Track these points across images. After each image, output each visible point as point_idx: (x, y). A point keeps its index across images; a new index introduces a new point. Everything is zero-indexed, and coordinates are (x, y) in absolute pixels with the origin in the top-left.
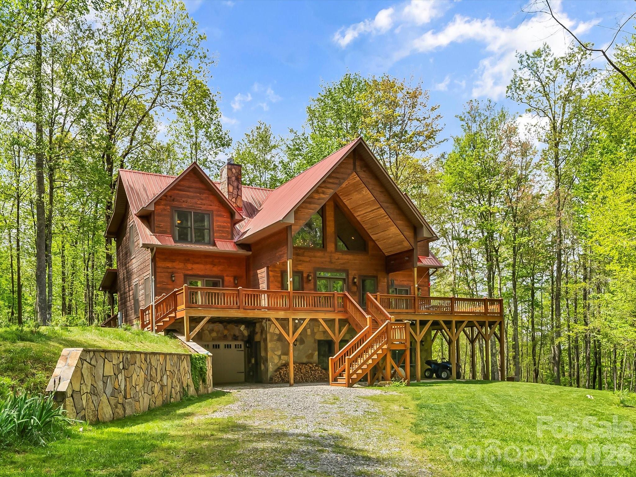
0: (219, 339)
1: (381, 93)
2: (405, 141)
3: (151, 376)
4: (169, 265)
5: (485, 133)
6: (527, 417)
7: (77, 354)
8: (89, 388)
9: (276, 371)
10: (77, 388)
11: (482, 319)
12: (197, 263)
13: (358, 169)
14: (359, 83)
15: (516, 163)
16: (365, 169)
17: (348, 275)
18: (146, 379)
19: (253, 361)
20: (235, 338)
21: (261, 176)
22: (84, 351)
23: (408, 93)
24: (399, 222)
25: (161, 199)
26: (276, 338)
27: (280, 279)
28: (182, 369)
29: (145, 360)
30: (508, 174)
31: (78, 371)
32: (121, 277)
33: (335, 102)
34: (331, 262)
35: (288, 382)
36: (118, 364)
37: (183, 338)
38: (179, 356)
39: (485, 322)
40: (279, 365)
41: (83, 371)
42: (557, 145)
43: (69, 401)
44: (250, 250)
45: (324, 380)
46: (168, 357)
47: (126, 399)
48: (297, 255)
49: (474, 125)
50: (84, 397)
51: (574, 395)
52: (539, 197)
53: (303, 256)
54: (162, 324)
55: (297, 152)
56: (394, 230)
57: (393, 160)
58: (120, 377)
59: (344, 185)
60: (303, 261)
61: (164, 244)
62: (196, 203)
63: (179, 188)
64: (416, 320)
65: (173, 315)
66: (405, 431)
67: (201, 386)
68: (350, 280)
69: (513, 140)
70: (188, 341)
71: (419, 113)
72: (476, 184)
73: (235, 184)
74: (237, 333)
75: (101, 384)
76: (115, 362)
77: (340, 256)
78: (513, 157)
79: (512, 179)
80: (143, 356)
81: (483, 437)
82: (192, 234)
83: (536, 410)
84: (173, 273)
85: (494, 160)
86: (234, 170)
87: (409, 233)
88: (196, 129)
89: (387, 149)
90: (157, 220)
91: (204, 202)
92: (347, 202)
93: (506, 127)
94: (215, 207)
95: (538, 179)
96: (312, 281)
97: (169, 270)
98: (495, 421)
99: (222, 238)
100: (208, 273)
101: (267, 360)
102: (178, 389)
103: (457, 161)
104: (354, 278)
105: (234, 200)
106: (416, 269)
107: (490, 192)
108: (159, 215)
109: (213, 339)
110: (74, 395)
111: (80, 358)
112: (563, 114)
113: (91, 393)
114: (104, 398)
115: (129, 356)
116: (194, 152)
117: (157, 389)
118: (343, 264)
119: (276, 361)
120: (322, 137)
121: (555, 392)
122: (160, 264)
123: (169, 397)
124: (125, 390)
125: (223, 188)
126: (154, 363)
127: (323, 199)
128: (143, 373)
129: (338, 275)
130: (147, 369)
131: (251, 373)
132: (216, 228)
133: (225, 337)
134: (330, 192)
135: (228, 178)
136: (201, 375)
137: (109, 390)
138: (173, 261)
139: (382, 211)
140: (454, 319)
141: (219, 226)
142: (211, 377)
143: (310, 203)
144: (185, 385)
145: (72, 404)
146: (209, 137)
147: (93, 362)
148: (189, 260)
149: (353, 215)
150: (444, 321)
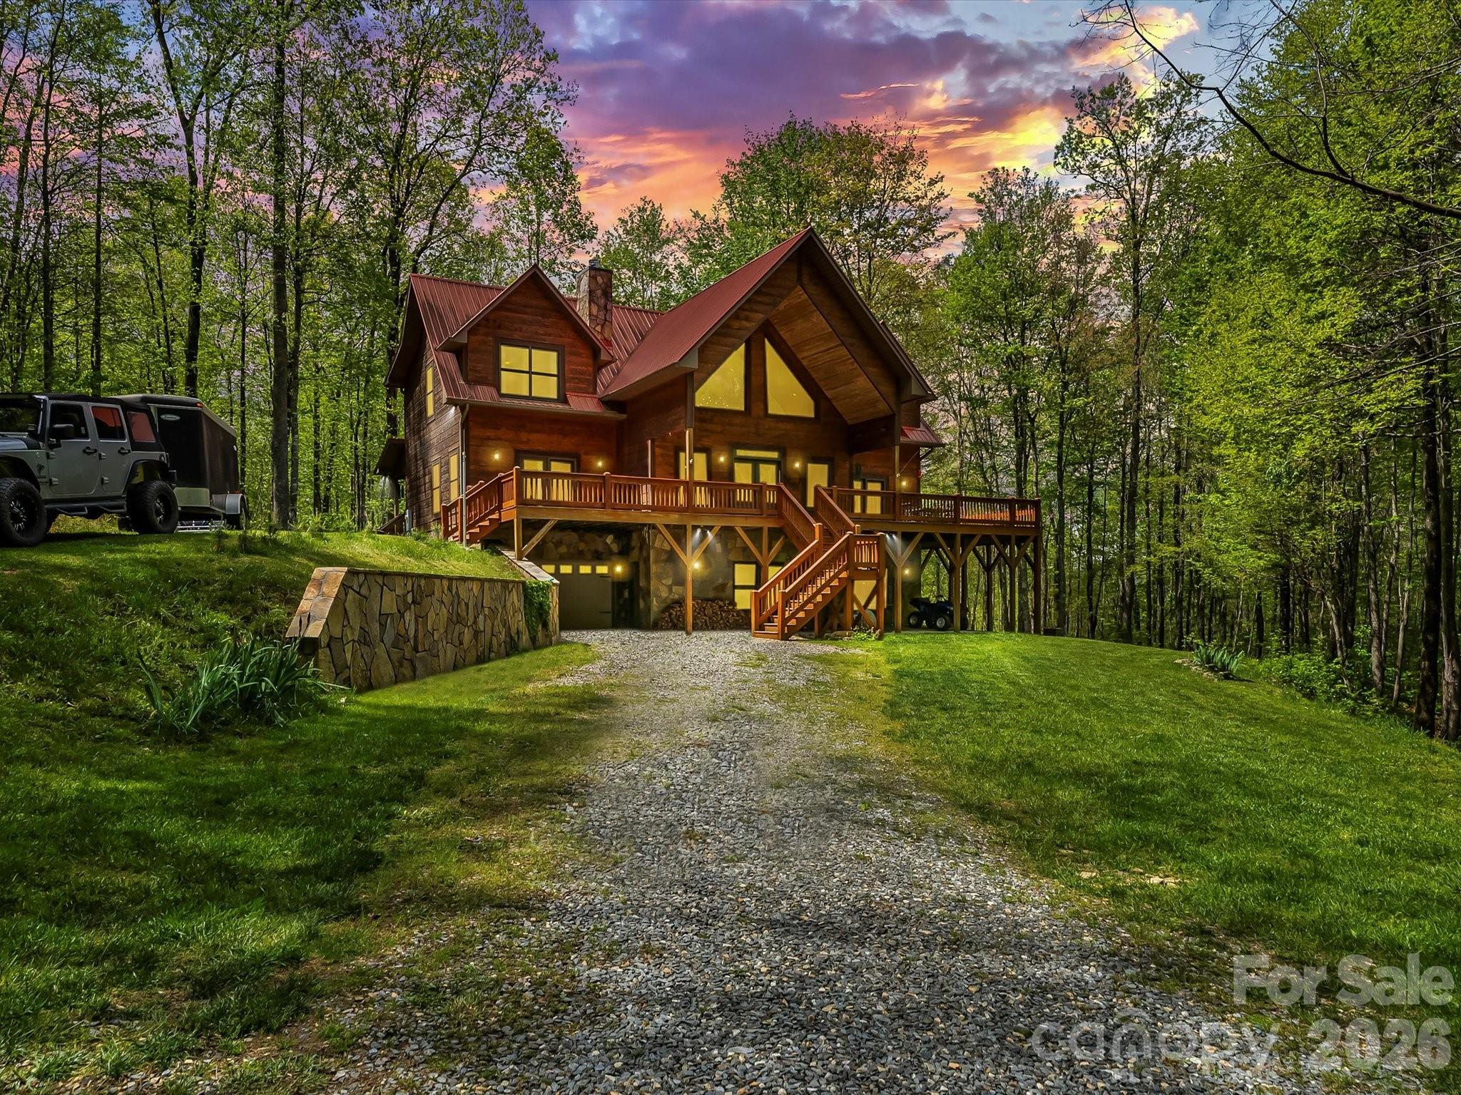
0: (572, 557)
1: (845, 155)
2: (884, 236)
3: (458, 615)
4: (492, 434)
5: (1017, 224)
6: (1076, 695)
7: (337, 577)
8: (357, 633)
9: (663, 611)
10: (336, 632)
11: (1005, 533)
12: (538, 432)
13: (806, 280)
14: (810, 138)
15: (1068, 274)
16: (816, 281)
17: (784, 456)
18: (450, 619)
19: (626, 594)
20: (597, 556)
21: (645, 290)
22: (349, 572)
23: (890, 155)
24: (871, 369)
25: (478, 325)
26: (664, 557)
27: (672, 461)
28: (509, 604)
29: (450, 589)
30: (1055, 292)
31: (339, 606)
32: (411, 452)
33: (770, 169)
34: (757, 434)
35: (683, 627)
36: (405, 596)
37: (511, 555)
38: (505, 583)
39: (1010, 537)
40: (669, 601)
41: (347, 604)
42: (1137, 245)
43: (323, 654)
44: (624, 412)
45: (742, 627)
46: (486, 584)
47: (417, 652)
48: (702, 420)
49: (1000, 210)
50: (348, 647)
51: (1155, 660)
52: (1104, 332)
53: (711, 422)
54: (477, 530)
55: (705, 251)
56: (862, 383)
57: (864, 265)
58: (407, 616)
59: (781, 307)
60: (712, 432)
61: (484, 400)
62: (537, 333)
63: (509, 307)
65: (495, 516)
66: (873, 714)
67: (540, 634)
68: (789, 464)
69: (1065, 236)
70: (520, 559)
71: (912, 188)
72: (1001, 309)
73: (602, 301)
74: (600, 548)
75: (376, 628)
76: (399, 591)
77: (773, 425)
78: (1064, 264)
79: (1062, 302)
80: (445, 583)
81: (1003, 725)
83: (1091, 684)
85: (1033, 269)
86: (599, 279)
87: (887, 389)
88: (539, 209)
89: (853, 247)
90: (472, 359)
91: (549, 331)
92: (785, 334)
93: (1052, 214)
94: (567, 340)
95: (1104, 302)
96: (726, 464)
97: (491, 443)
98: (1024, 700)
99: (578, 391)
100: (555, 448)
101: (648, 593)
102: (502, 637)
103: (970, 269)
104: (795, 461)
105: (599, 328)
106: (897, 448)
107: (1024, 323)
108: (474, 351)
109: (562, 557)
110: (333, 645)
111: (342, 584)
112: (1149, 194)
113: (359, 642)
114: (381, 651)
115: (423, 582)
116: (534, 248)
117: (467, 635)
118: (778, 437)
119: (664, 594)
120: (747, 225)
121: (1122, 654)
122: (476, 432)
123: (487, 651)
124: (416, 637)
125: (583, 310)
126: (463, 594)
127: (746, 328)
128: (445, 610)
129: (769, 456)
130: (452, 604)
131: (623, 614)
132: (568, 375)
133: (581, 555)
134: (759, 317)
135: (590, 292)
136: (541, 615)
137: (389, 636)
138: (497, 428)
139: (843, 351)
140: (959, 532)
141: (573, 371)
142: (557, 620)
143: (725, 335)
144: (513, 632)
145: (329, 658)
146: (560, 224)
147: (364, 591)
148: (523, 426)
149: (794, 356)
150: (942, 535)
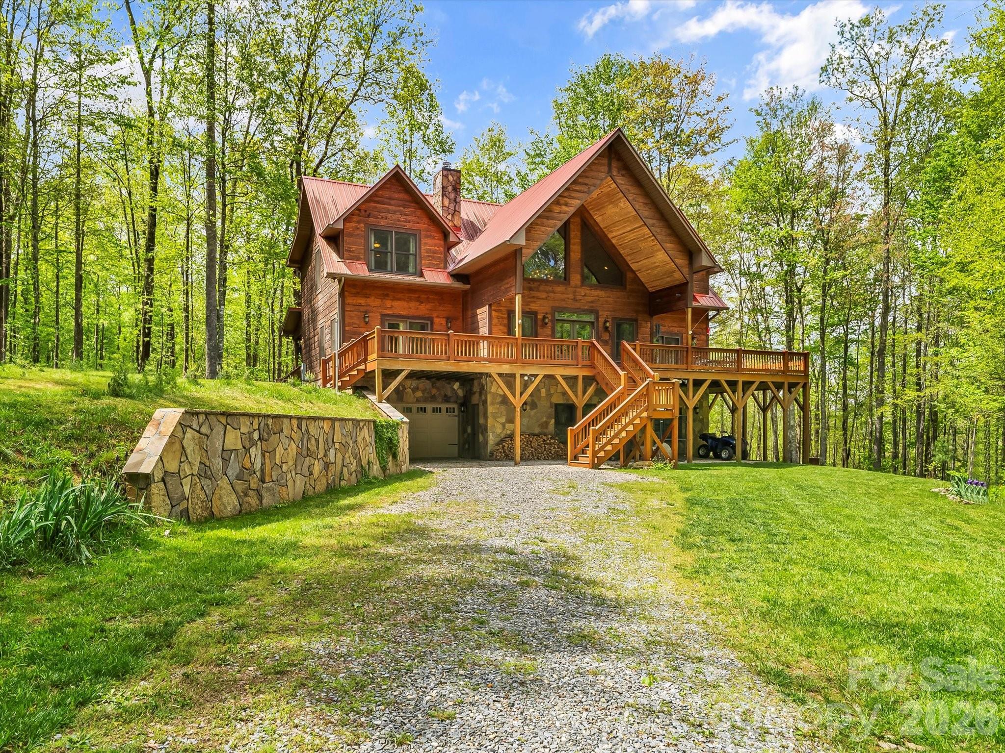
0: (425, 400)
1: (650, 80)
2: (681, 143)
3: (308, 449)
4: (362, 301)
5: (789, 131)
7: (174, 418)
8: (196, 468)
9: (498, 444)
10: (172, 467)
11: (779, 380)
12: (399, 299)
13: (615, 173)
14: (622, 67)
15: (829, 172)
16: (624, 172)
17: (597, 318)
18: (299, 453)
19: (469, 430)
20: (446, 399)
21: (493, 193)
22: (186, 412)
23: (686, 77)
24: (668, 245)
25: (352, 214)
26: (499, 400)
27: (506, 321)
28: (360, 439)
29: (299, 427)
30: (821, 185)
31: (175, 441)
32: (305, 317)
33: (590, 93)
34: (575, 300)
35: (513, 459)
36: (251, 433)
37: (373, 398)
38: (356, 422)
39: (783, 383)
40: (503, 436)
41: (185, 443)
42: (888, 146)
43: (156, 489)
44: (469, 284)
45: (560, 457)
46: (337, 424)
47: (264, 482)
48: (531, 289)
49: (774, 121)
50: (187, 482)
52: (859, 218)
53: (538, 291)
54: (348, 378)
55: (537, 160)
56: (661, 256)
57: (664, 169)
58: (253, 451)
59: (595, 195)
60: (538, 298)
61: (355, 273)
62: (399, 220)
63: (377, 199)
64: (688, 380)
65: (363, 367)
66: (665, 543)
67: (390, 464)
68: (601, 324)
69: (827, 140)
70: (380, 402)
71: (701, 105)
72: (775, 202)
73: (452, 196)
74: (449, 394)
75: (218, 462)
76: (244, 430)
77: (588, 292)
78: (826, 164)
79: (824, 194)
80: (295, 422)
81: (790, 561)
82: (392, 260)
84: (366, 312)
85: (801, 168)
86: (450, 177)
87: (682, 261)
88: (411, 130)
89: (655, 154)
90: (346, 241)
91: (409, 218)
92: (598, 219)
93: (817, 123)
94: (423, 225)
95: (859, 193)
96: (550, 324)
97: (362, 309)
98: (805, 531)
99: (432, 267)
100: (412, 312)
101: (486, 429)
102: (353, 467)
103: (749, 169)
104: (606, 322)
105: (450, 217)
106: (690, 310)
107: (793, 212)
108: (350, 235)
109: (418, 401)
110: (168, 479)
111: (180, 423)
112: (898, 104)
113: (199, 476)
114: (224, 483)
115: (270, 421)
116: (408, 161)
117: (317, 468)
118: (592, 302)
119: (499, 431)
120: (571, 138)
121: (884, 482)
122: (349, 300)
123: (337, 479)
124: (262, 470)
125: (436, 202)
126: (313, 430)
127: (565, 212)
128: (294, 446)
129: (585, 318)
130: (302, 440)
131: (467, 446)
132: (424, 254)
133: (433, 398)
134: (576, 203)
135: (443, 188)
136: (390, 448)
137: (233, 469)
138: (367, 296)
139: (646, 230)
140: (741, 379)
141: (428, 251)
142: (407, 452)
143: (548, 218)
144: (364, 462)
145: (164, 492)
146: (426, 141)
147: (205, 430)
148: (387, 295)
149: (606, 236)
150: (726, 381)
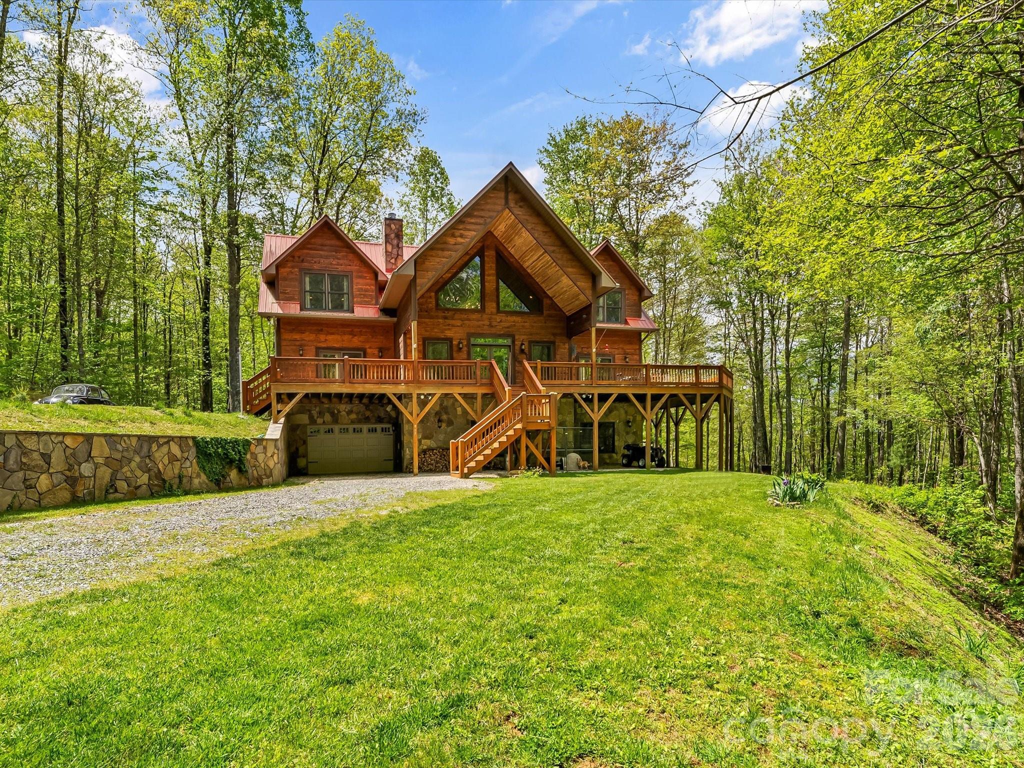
0: (359, 421)
4: (297, 336)
11: (691, 392)
12: (333, 334)
13: (512, 204)
16: (521, 204)
17: (513, 342)
20: (380, 420)
24: (570, 270)
34: (491, 326)
39: (695, 395)
44: (395, 316)
53: (453, 319)
56: (565, 281)
60: (453, 326)
61: (286, 312)
62: (331, 264)
63: (309, 246)
64: (593, 395)
67: (233, 477)
68: (517, 348)
70: (276, 422)
73: (395, 242)
74: (382, 415)
77: (503, 318)
82: (328, 300)
84: (301, 346)
86: (393, 226)
87: (585, 284)
90: (281, 285)
91: (341, 262)
94: (355, 267)
96: (465, 349)
97: (298, 343)
99: (363, 304)
100: (346, 345)
104: (522, 344)
105: (393, 261)
106: (594, 330)
108: (285, 279)
109: (353, 422)
118: (508, 327)
122: (286, 336)
127: (461, 244)
129: (501, 341)
132: (356, 292)
133: (367, 420)
135: (386, 236)
136: (230, 463)
138: (302, 332)
140: (649, 392)
141: (360, 290)
142: (277, 469)
143: (440, 249)
148: (322, 330)
149: (522, 266)
150: (634, 395)
